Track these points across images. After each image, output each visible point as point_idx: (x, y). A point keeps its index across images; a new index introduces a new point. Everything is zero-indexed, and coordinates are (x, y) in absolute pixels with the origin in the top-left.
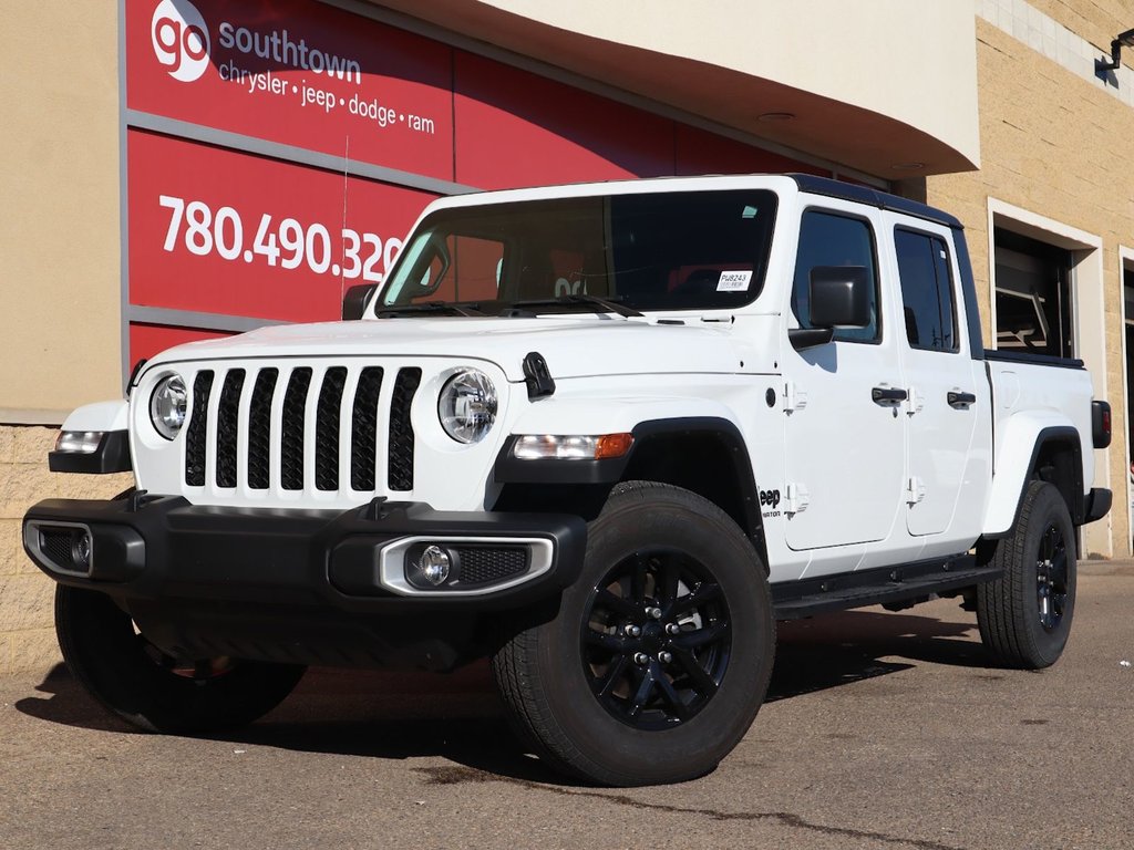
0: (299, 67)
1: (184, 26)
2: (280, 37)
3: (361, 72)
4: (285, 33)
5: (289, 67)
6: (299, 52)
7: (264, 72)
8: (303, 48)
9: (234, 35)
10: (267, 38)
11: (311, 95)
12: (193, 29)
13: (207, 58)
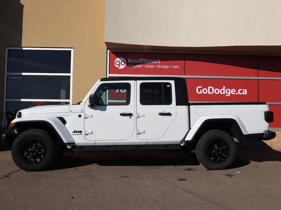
0: (146, 63)
1: (121, 61)
2: (141, 59)
3: (160, 61)
4: (142, 58)
5: (143, 63)
6: (145, 61)
7: (138, 65)
8: (146, 60)
9: (131, 61)
10: (138, 60)
11: (147, 66)
12: (122, 61)
13: (125, 65)
